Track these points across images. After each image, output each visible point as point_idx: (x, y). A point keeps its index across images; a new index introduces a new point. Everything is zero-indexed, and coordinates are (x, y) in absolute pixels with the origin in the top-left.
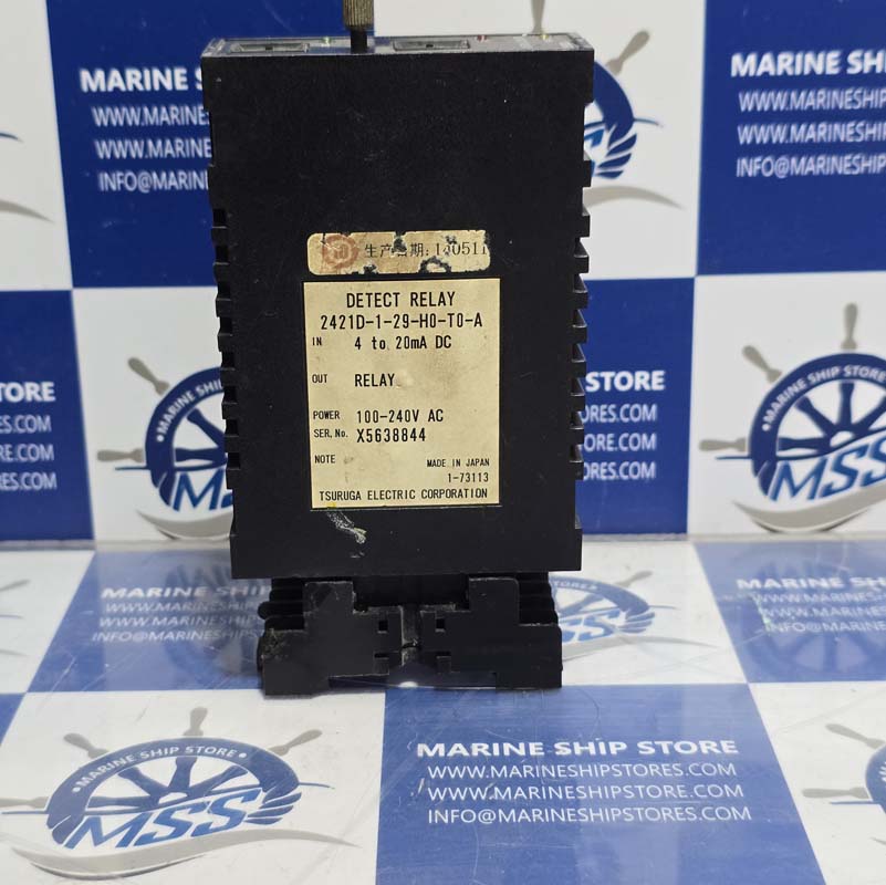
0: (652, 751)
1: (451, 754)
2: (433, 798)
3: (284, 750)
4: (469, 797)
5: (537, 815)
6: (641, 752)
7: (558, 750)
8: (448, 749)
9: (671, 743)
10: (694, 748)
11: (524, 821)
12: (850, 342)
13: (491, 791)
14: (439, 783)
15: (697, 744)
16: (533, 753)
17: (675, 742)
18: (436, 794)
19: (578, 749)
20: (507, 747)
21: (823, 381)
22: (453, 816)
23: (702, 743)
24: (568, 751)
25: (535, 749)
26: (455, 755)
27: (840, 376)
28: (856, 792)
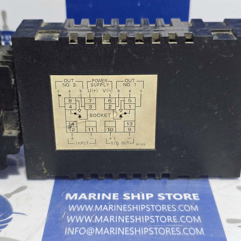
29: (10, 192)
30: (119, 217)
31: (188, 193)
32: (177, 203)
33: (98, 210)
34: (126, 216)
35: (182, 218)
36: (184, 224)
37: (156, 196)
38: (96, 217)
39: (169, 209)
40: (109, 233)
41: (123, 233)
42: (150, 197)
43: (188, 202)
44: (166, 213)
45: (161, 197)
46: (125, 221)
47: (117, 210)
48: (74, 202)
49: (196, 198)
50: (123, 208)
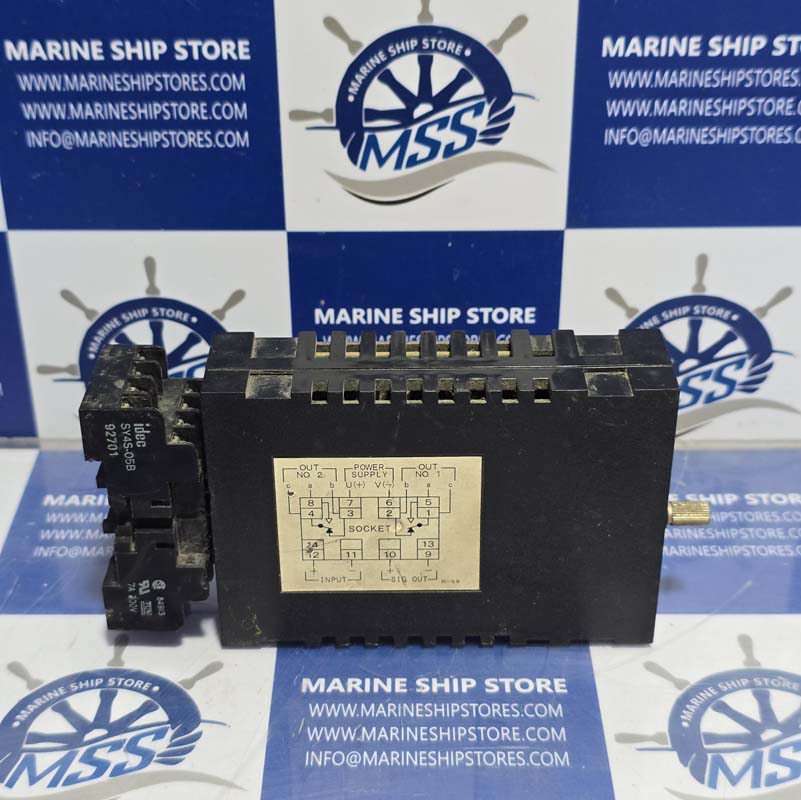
0: (496, 689)
1: (329, 690)
3: (190, 683)
4: (340, 737)
5: (395, 757)
6: (487, 690)
7: (419, 687)
8: (327, 685)
9: (512, 680)
10: (531, 687)
11: (384, 764)
12: (699, 285)
13: (359, 733)
14: (322, 722)
15: (534, 681)
16: (397, 690)
17: (516, 680)
18: (314, 734)
19: (435, 685)
20: (377, 682)
22: (326, 758)
23: (539, 681)
24: (427, 688)
25: (400, 685)
26: (333, 691)
27: (690, 314)
28: (659, 738)
29: (190, 675)
30: (408, 729)
31: (546, 678)
32: (523, 699)
33: (367, 714)
34: (422, 728)
35: (530, 732)
36: (534, 744)
37: (481, 685)
38: (364, 729)
39: (507, 713)
40: (390, 762)
41: (415, 763)
42: (469, 686)
43: (545, 698)
44: (498, 722)
45: (491, 686)
46: (419, 736)
47: (405, 714)
48: (319, 697)
49: (561, 688)
50: (415, 710)
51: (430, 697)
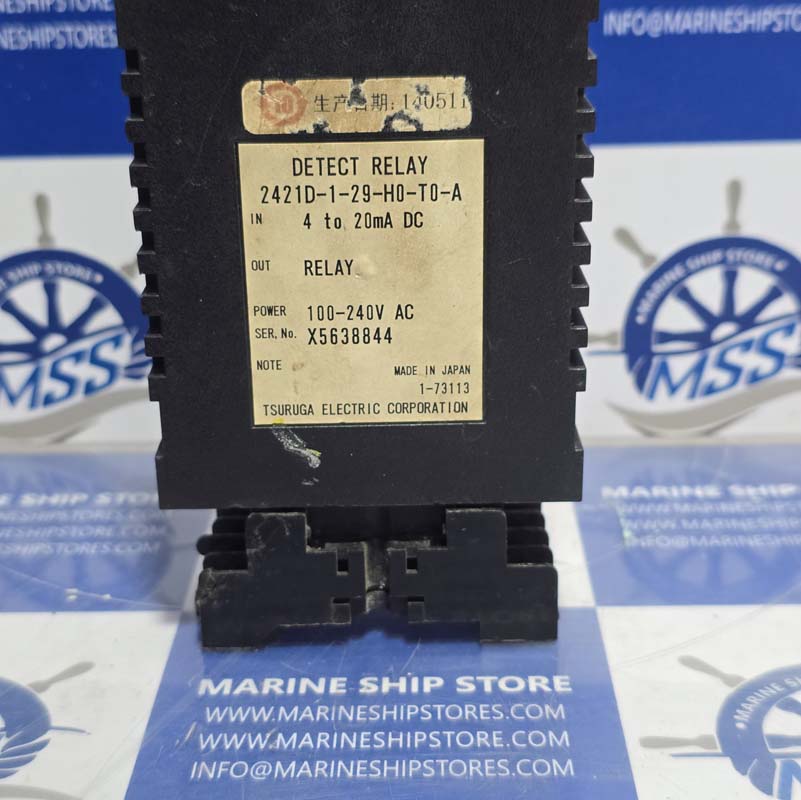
0: (472, 688)
1: (237, 691)
2: (203, 747)
3: (44, 686)
4: (245, 745)
5: (320, 768)
6: (459, 690)
7: (363, 687)
8: (234, 686)
9: (495, 678)
10: (521, 685)
11: (304, 777)
12: (733, 223)
13: (273, 738)
14: (215, 729)
15: (526, 679)
16: (333, 689)
17: (500, 678)
18: (210, 742)
19: (386, 685)
20: (305, 682)
21: (703, 268)
22: (221, 770)
23: (532, 680)
24: (375, 689)
25: (337, 686)
26: (243, 693)
27: (723, 262)
28: (704, 741)
29: (44, 677)
30: (344, 735)
31: (541, 674)
32: (507, 700)
33: (287, 718)
34: (363, 734)
35: (518, 737)
36: (522, 750)
37: (450, 684)
38: (280, 736)
39: (485, 715)
40: (313, 772)
41: (350, 774)
42: (434, 685)
43: (540, 697)
44: (474, 726)
45: (465, 685)
46: (358, 743)
47: (340, 718)
48: (221, 701)
49: (563, 686)
50: (351, 715)
51: (379, 699)
